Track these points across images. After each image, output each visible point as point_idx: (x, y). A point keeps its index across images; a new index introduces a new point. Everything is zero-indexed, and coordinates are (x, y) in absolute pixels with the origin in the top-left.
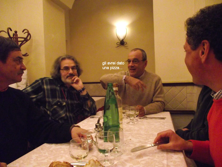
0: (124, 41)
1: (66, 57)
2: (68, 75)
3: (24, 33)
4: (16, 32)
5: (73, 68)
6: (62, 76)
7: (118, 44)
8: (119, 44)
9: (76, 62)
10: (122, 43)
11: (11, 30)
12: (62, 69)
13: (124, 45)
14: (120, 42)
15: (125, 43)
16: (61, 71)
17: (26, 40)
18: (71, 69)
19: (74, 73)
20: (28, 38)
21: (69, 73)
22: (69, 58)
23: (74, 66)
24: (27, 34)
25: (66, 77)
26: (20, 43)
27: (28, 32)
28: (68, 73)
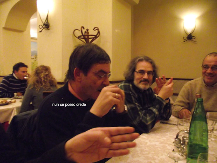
0: (191, 36)
1: (144, 58)
2: (142, 79)
3: (94, 31)
4: (88, 30)
5: (149, 73)
6: (135, 79)
7: (185, 38)
8: (187, 38)
9: (154, 67)
10: (190, 37)
11: (84, 29)
12: (137, 72)
13: (192, 39)
14: (187, 36)
15: (193, 38)
16: (136, 74)
17: (96, 37)
18: (146, 74)
19: (149, 78)
20: (98, 35)
21: (144, 78)
22: (148, 60)
23: (151, 71)
24: (97, 31)
25: (139, 81)
26: (90, 40)
27: (98, 30)
28: (142, 77)
